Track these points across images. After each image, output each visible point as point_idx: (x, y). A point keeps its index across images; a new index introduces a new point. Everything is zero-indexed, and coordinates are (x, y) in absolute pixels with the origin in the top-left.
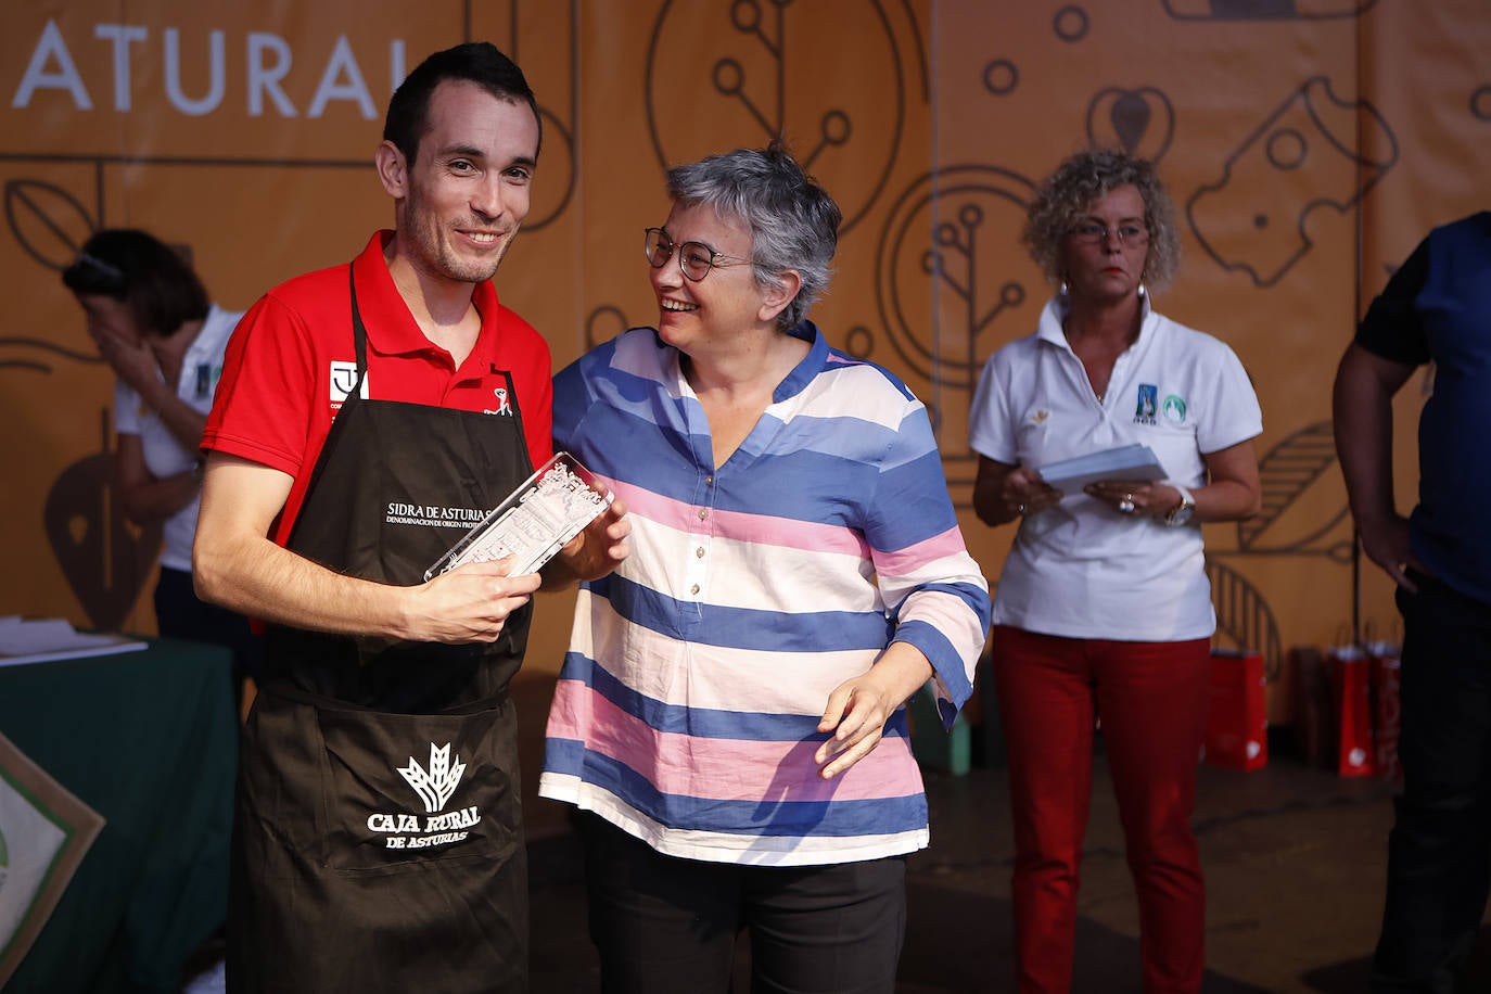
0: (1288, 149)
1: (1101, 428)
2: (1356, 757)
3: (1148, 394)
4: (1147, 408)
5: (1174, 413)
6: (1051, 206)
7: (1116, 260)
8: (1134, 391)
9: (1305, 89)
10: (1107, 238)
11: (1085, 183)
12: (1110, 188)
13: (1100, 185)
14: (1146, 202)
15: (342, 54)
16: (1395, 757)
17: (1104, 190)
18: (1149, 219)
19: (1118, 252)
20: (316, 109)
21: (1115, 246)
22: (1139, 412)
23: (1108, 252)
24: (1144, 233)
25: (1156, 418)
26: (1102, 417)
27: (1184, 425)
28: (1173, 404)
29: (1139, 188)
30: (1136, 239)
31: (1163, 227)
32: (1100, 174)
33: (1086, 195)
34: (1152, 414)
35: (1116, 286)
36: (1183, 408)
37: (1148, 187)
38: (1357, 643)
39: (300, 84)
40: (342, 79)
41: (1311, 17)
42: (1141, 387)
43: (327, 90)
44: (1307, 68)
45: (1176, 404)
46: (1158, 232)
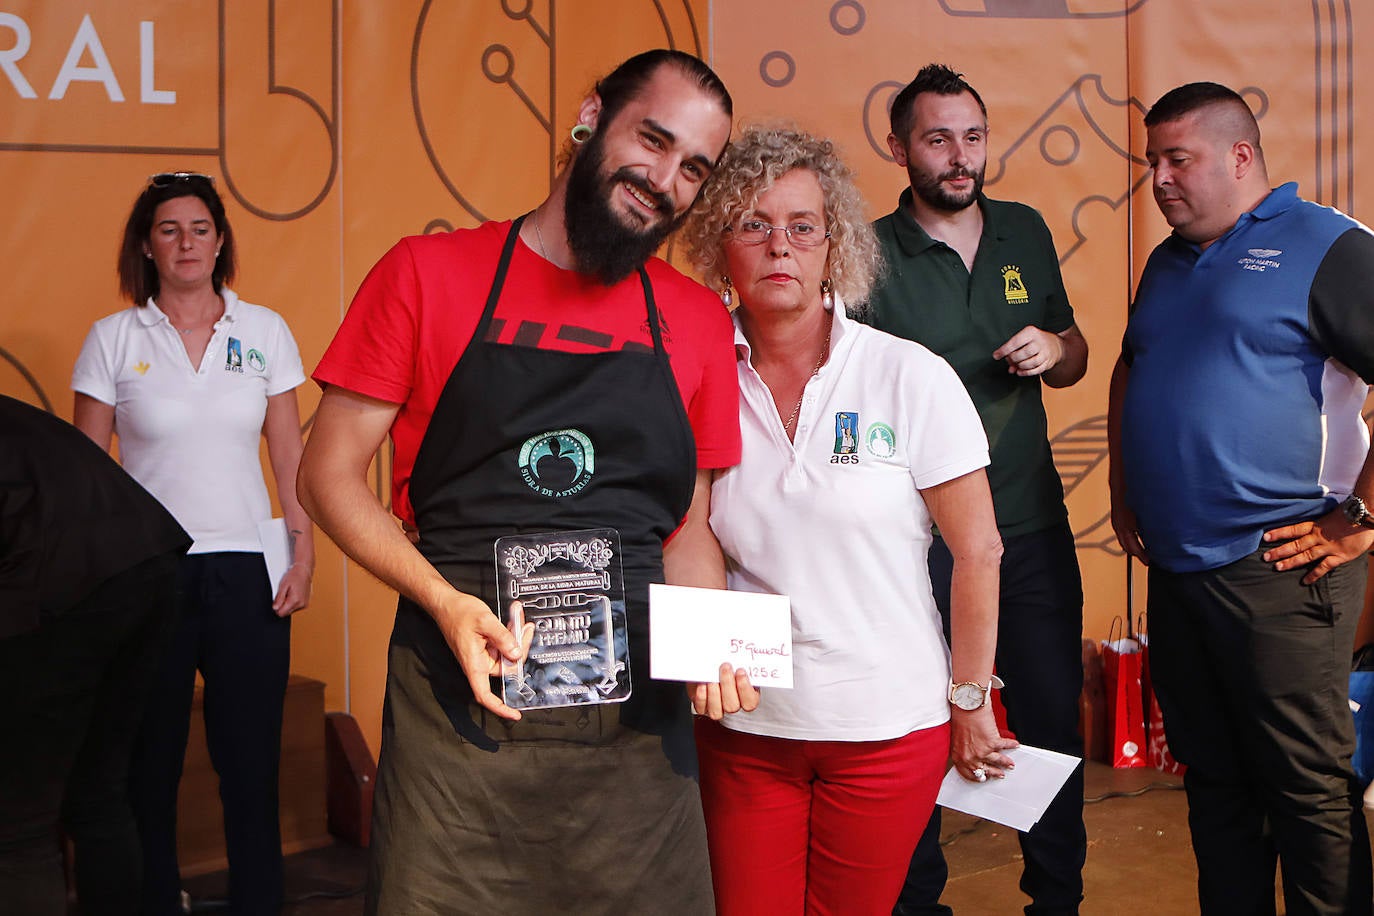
0: (1062, 145)
1: (792, 472)
2: (1129, 749)
3: (848, 423)
4: (847, 442)
5: (881, 446)
6: (708, 201)
7: (782, 265)
8: (830, 423)
9: (1077, 86)
10: (771, 239)
11: (748, 171)
12: (777, 177)
13: (764, 174)
14: (826, 193)
15: (87, 35)
16: (1166, 749)
17: (770, 178)
18: (829, 214)
19: (786, 255)
20: (58, 92)
21: (782, 247)
22: (837, 449)
23: (774, 255)
24: (820, 231)
25: (859, 454)
26: (792, 460)
27: (894, 459)
28: (878, 434)
29: (817, 176)
30: (808, 239)
31: (847, 225)
32: (764, 159)
33: (748, 185)
34: (852, 450)
35: (786, 296)
36: (891, 437)
37: (827, 173)
38: (1130, 637)
39: (40, 66)
40: (87, 61)
41: (1080, 16)
42: (839, 416)
43: (70, 72)
44: (1079, 66)
45: (883, 434)
46: (841, 232)
